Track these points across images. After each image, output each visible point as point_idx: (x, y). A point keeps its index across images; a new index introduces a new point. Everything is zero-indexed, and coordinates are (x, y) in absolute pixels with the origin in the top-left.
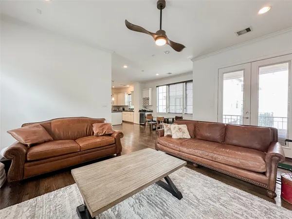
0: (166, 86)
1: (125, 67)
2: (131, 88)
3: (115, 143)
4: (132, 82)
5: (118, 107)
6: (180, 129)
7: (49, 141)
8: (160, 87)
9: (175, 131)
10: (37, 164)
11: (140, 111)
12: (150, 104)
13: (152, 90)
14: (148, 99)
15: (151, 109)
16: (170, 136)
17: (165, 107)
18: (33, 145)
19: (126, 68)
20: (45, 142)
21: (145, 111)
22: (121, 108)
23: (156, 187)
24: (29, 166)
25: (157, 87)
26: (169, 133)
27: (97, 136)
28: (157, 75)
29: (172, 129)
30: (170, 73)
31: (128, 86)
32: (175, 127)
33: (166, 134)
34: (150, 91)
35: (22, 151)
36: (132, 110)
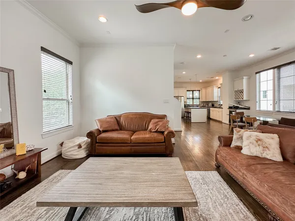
0: (272, 70)
1: (199, 56)
2: (220, 80)
3: (164, 142)
4: (220, 72)
5: (207, 102)
6: (259, 140)
7: (116, 130)
8: (261, 73)
9: (248, 141)
10: (103, 146)
11: (230, 108)
12: (245, 99)
13: (249, 79)
14: (242, 92)
15: (247, 105)
16: (239, 148)
17: (272, 102)
18: (105, 131)
19: (199, 58)
20: (113, 130)
21: (237, 108)
22: (210, 104)
23: (170, 215)
24: (98, 146)
25: (256, 73)
26: (238, 144)
27: (150, 131)
28: (252, 56)
29: (244, 138)
30: (276, 49)
31: (217, 78)
32: (250, 136)
33: (234, 144)
34: (245, 81)
35: (94, 134)
36: (220, 107)
